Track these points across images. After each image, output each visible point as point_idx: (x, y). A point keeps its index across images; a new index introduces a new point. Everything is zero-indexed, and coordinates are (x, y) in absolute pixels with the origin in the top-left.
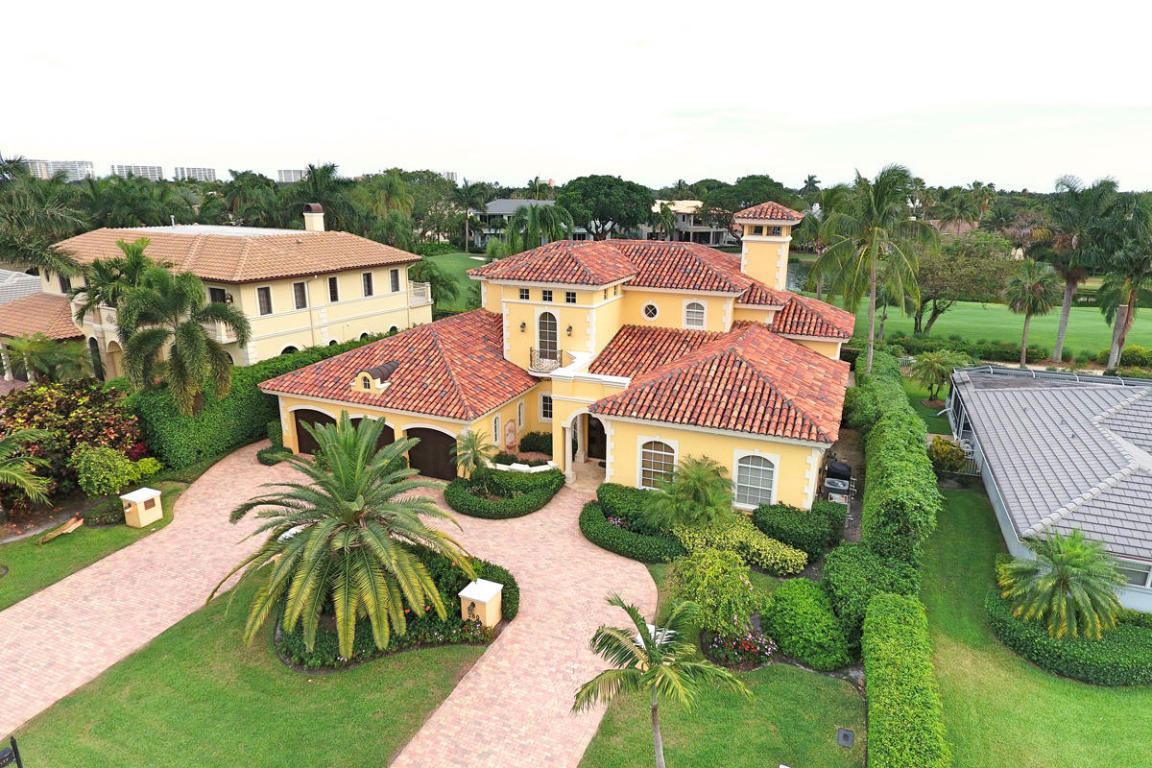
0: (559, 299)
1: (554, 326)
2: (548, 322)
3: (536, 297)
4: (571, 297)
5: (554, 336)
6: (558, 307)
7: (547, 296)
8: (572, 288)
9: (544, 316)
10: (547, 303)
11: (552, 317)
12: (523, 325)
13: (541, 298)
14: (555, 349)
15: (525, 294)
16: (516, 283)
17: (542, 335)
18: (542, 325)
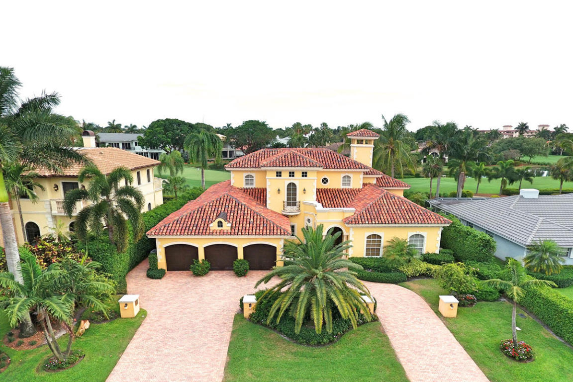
0: (298, 175)
1: (295, 189)
2: (292, 188)
3: (285, 175)
4: (304, 174)
5: (295, 194)
6: (298, 180)
7: (292, 174)
8: (304, 169)
9: (290, 184)
10: (292, 178)
11: (294, 185)
12: (279, 190)
13: (288, 176)
14: (296, 200)
15: (279, 174)
16: (274, 168)
17: (288, 194)
18: (288, 189)
